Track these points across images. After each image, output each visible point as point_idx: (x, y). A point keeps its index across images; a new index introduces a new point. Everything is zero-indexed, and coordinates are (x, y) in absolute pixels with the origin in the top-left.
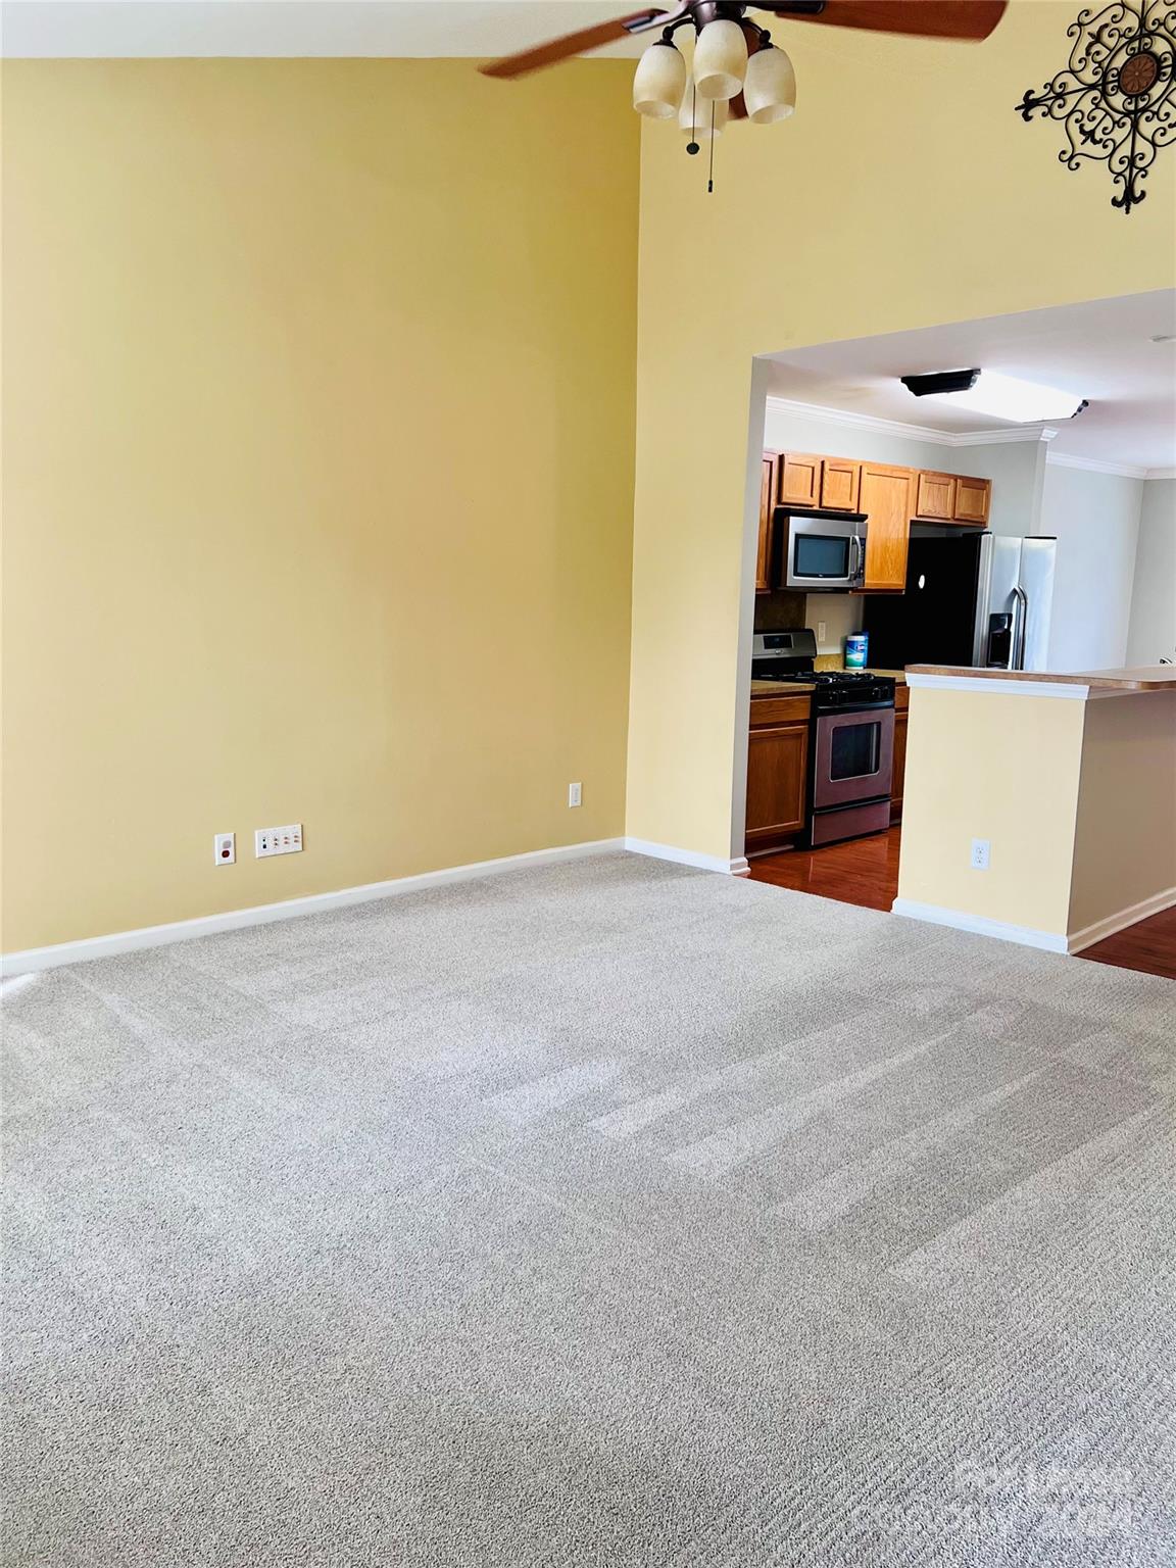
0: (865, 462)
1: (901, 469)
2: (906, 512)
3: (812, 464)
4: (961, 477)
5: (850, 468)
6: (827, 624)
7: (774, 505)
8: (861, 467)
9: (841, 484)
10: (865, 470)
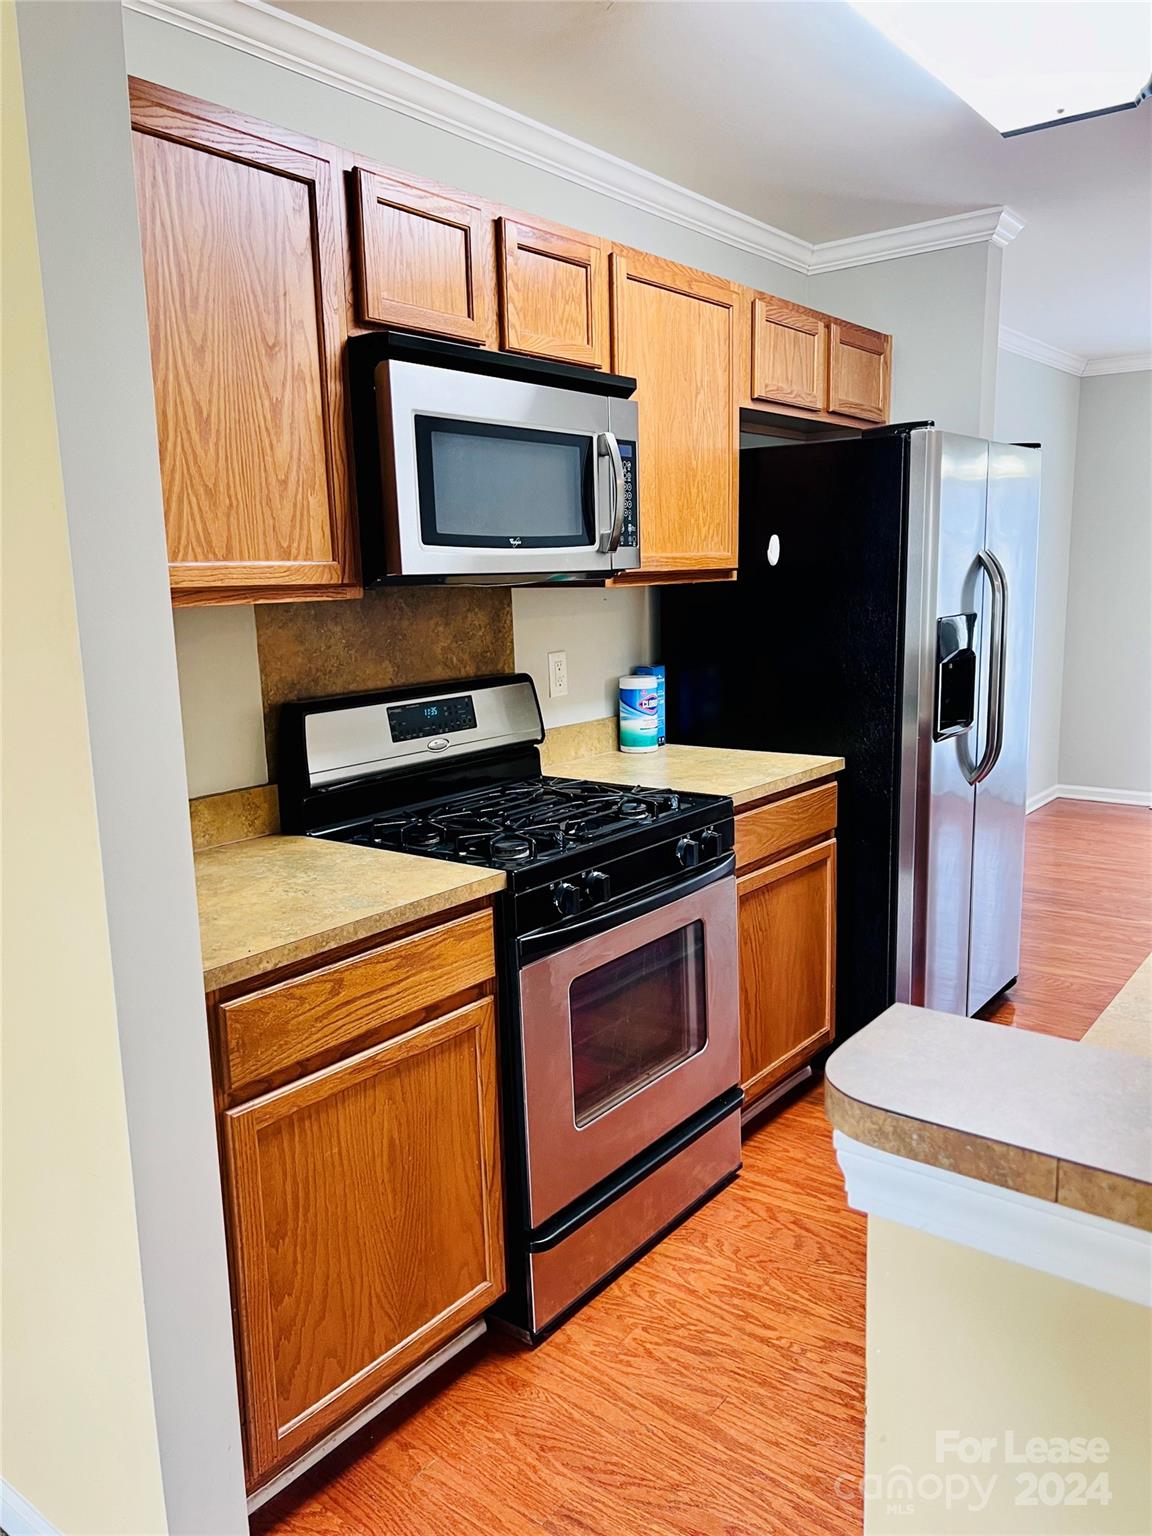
1: (709, 280)
2: (730, 386)
3: (461, 221)
4: (839, 322)
5: (578, 252)
6: (562, 657)
7: (339, 329)
8: (610, 257)
9: (559, 295)
10: (622, 267)
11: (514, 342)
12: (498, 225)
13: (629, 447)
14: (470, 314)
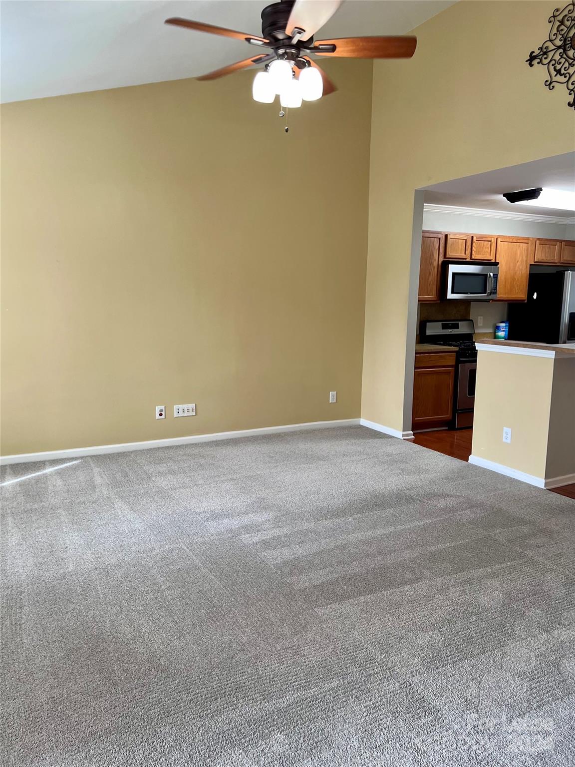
0: (500, 236)
1: (523, 238)
2: (526, 261)
3: (466, 238)
4: (565, 241)
5: (489, 239)
6: (482, 317)
7: (441, 259)
8: (497, 238)
9: (484, 247)
10: (499, 240)
11: (473, 257)
12: (472, 237)
13: (496, 276)
14: (465, 254)
